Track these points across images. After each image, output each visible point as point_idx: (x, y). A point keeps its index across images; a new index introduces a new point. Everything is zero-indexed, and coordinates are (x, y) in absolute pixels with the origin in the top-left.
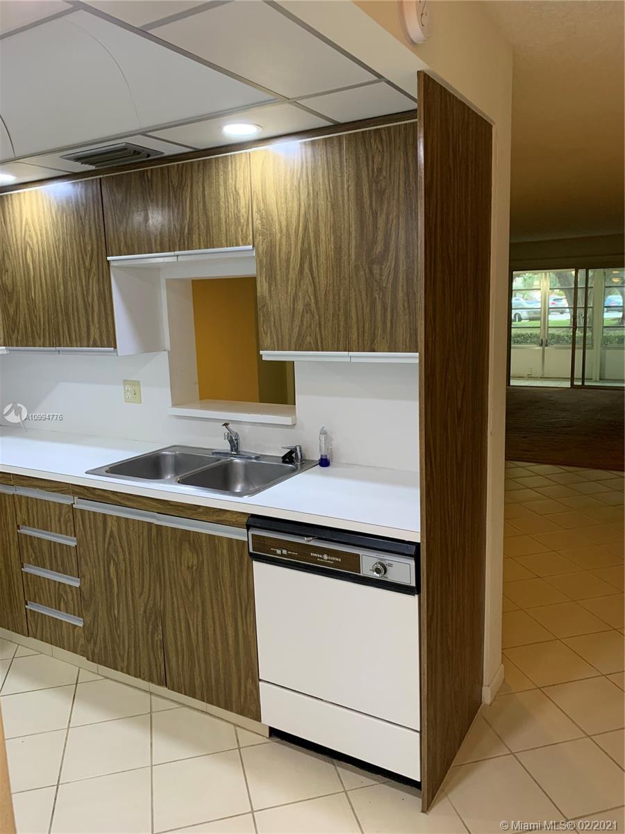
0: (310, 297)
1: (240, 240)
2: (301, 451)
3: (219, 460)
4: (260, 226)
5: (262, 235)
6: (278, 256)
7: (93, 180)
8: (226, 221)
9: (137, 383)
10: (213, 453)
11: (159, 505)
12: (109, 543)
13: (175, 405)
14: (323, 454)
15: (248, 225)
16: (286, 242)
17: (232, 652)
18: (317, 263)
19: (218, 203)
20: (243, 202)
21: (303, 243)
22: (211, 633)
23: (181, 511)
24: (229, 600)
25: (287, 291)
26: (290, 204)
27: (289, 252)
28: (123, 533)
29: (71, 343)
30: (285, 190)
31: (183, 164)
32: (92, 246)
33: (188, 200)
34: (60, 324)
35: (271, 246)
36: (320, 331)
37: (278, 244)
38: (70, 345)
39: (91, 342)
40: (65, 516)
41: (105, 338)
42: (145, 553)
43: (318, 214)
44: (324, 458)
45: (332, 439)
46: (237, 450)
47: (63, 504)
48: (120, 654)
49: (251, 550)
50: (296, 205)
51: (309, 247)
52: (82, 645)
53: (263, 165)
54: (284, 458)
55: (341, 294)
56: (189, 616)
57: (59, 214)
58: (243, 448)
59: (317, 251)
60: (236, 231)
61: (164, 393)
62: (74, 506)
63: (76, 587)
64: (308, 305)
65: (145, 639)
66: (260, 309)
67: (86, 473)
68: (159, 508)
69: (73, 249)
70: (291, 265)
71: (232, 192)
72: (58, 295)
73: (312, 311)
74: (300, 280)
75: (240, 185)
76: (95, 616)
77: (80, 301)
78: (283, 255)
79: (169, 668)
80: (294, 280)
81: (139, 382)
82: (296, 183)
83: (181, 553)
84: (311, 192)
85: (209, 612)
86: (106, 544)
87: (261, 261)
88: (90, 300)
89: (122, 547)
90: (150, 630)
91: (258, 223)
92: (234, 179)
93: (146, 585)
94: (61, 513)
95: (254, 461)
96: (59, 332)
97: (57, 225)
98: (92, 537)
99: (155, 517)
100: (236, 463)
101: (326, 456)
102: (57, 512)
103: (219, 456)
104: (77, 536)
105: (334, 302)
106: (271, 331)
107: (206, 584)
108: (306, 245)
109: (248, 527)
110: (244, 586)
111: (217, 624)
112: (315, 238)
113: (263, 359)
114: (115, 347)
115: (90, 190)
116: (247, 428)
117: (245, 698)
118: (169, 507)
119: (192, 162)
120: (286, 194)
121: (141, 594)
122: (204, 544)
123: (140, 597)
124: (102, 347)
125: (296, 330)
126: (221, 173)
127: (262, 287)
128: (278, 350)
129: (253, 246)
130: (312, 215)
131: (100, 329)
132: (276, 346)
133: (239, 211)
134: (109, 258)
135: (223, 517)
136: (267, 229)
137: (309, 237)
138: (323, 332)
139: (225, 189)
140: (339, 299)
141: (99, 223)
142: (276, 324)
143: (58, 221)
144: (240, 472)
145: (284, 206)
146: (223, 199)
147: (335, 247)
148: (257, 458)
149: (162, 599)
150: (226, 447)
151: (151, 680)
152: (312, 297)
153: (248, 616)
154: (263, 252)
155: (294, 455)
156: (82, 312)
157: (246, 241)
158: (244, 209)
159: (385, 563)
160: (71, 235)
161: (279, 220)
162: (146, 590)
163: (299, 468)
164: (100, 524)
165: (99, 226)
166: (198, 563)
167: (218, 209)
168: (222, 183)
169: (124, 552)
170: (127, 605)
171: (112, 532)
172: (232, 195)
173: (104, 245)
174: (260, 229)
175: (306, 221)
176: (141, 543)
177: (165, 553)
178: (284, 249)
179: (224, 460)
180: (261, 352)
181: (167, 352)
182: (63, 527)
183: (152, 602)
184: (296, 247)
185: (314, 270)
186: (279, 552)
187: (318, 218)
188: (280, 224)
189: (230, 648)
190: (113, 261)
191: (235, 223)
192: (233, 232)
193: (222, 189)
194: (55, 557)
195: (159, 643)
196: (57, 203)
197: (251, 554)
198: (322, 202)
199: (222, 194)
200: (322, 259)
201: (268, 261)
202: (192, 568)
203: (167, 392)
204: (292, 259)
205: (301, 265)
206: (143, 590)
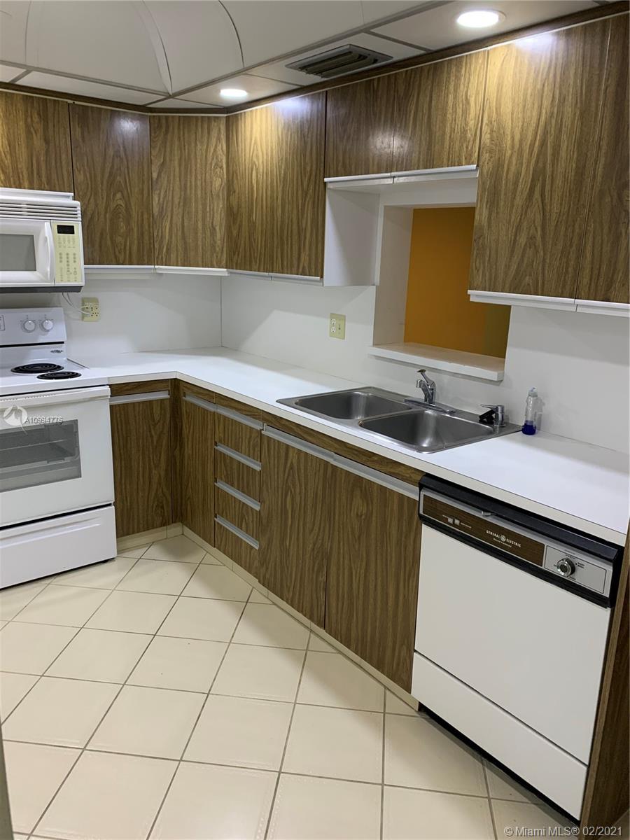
0: (536, 229)
1: (464, 157)
2: (502, 412)
3: (410, 409)
4: (488, 141)
5: (490, 152)
6: (504, 178)
7: (319, 93)
8: (450, 137)
9: (343, 318)
10: (406, 401)
11: (336, 445)
12: (289, 475)
13: (376, 344)
14: (529, 419)
15: (474, 140)
16: (517, 160)
17: (390, 613)
18: (552, 187)
19: (445, 115)
20: (473, 112)
21: (537, 162)
22: (371, 587)
23: (356, 455)
24: (394, 559)
25: (510, 221)
26: (529, 113)
27: (519, 173)
28: (302, 468)
29: (282, 269)
30: (525, 95)
31: (412, 69)
32: (312, 166)
33: (413, 112)
34: (275, 249)
35: (499, 165)
36: (543, 270)
37: (507, 162)
38: (281, 271)
39: (301, 270)
40: (254, 440)
41: (313, 267)
42: (319, 492)
43: (561, 125)
44: (528, 424)
45: (544, 404)
46: (431, 401)
47: (253, 428)
48: (287, 586)
49: (421, 512)
50: (535, 113)
51: (544, 167)
52: (256, 568)
53: (502, 65)
54: (482, 417)
55: (577, 226)
56: (353, 565)
57: (285, 132)
58: (440, 399)
59: (553, 172)
60: (461, 148)
61: (368, 331)
62: (262, 432)
63: (256, 511)
64: (533, 238)
65: (311, 577)
66: (475, 240)
67: (277, 401)
68: (336, 448)
69: (293, 169)
70: (519, 189)
71: (462, 101)
72: (276, 219)
73: (537, 244)
74: (527, 207)
75: (472, 92)
76: (270, 542)
77: (295, 227)
78: (511, 176)
79: (329, 613)
80: (520, 207)
81: (345, 316)
82: (539, 86)
83: (352, 500)
84: (557, 96)
85: (373, 565)
86: (286, 475)
87: (483, 183)
88: (304, 226)
89: (299, 480)
90: (316, 569)
91: (486, 138)
92: (466, 85)
93: (317, 523)
94: (250, 437)
95: (447, 415)
96: (273, 258)
97: (282, 144)
98: (274, 465)
99: (332, 457)
100: (428, 414)
101: (532, 422)
102: (248, 437)
103: (411, 405)
104: (262, 460)
105: (566, 236)
106: (484, 267)
107: (373, 536)
108: (540, 165)
109: (421, 486)
110: (410, 548)
111: (379, 580)
112: (553, 155)
113: (471, 300)
114: (322, 277)
115: (315, 106)
116: (446, 378)
117: (398, 665)
118: (345, 449)
119: (422, 67)
120: (525, 100)
121: (312, 530)
122: (375, 494)
123: (310, 533)
124: (310, 275)
125: (514, 267)
126: (453, 78)
127: (482, 216)
128: (489, 291)
129: (477, 166)
130: (553, 125)
131: (310, 256)
132: (487, 286)
133: (467, 124)
134: (326, 180)
135: (397, 470)
136: (496, 145)
137: (546, 154)
138: (546, 272)
139: (455, 97)
140: (573, 232)
141: (320, 141)
142: (491, 260)
143: (282, 140)
144: (431, 425)
145: (520, 115)
146: (451, 111)
147: (577, 167)
148: (452, 413)
149: (330, 540)
150: (419, 395)
151: (311, 618)
152: (539, 229)
153: (411, 582)
154: (487, 172)
155: (494, 415)
156: (295, 237)
157: (470, 159)
158: (473, 121)
159: (575, 561)
160: (293, 154)
161: (512, 133)
162: (316, 528)
163: (498, 432)
164: (283, 454)
165: (320, 144)
166: (367, 512)
167: (444, 121)
168: (453, 90)
169: (301, 486)
170: (298, 539)
171: (292, 463)
172: (461, 106)
173: (322, 165)
174: (488, 145)
175: (545, 133)
176: (317, 481)
177: (338, 496)
178: (513, 168)
179: (416, 409)
180: (469, 292)
181: (375, 287)
182: (251, 451)
183: (320, 541)
184: (528, 166)
185: (546, 194)
186: (450, 520)
187: (560, 131)
188: (513, 138)
189: (390, 609)
190: (330, 182)
191: (461, 138)
192: (457, 149)
193: (451, 97)
194: (241, 478)
195: (322, 584)
196: (284, 120)
197: (421, 516)
198: (568, 110)
199: (450, 104)
200: (559, 182)
201: (493, 183)
202: (361, 516)
203: (370, 330)
204: (521, 181)
205: (531, 188)
206: (313, 528)
